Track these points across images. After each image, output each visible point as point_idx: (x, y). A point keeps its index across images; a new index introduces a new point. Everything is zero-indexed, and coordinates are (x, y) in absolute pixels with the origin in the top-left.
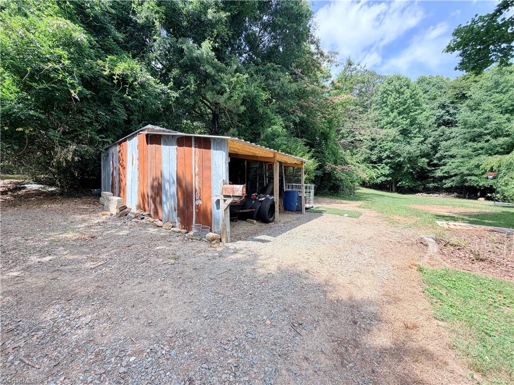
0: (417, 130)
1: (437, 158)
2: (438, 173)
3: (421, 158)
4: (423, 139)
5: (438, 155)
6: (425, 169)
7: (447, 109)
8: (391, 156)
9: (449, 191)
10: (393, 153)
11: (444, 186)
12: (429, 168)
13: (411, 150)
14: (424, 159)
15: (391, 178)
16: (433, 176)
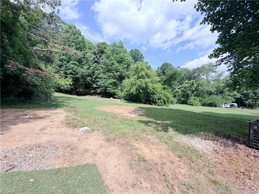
0: (86, 61)
1: (94, 78)
2: (95, 86)
3: (88, 77)
4: (88, 67)
5: (94, 77)
6: (90, 83)
7: (97, 56)
8: (73, 73)
9: (99, 94)
10: (75, 71)
11: (97, 92)
12: (91, 83)
13: (84, 72)
14: (89, 77)
15: (73, 87)
16: (93, 87)
